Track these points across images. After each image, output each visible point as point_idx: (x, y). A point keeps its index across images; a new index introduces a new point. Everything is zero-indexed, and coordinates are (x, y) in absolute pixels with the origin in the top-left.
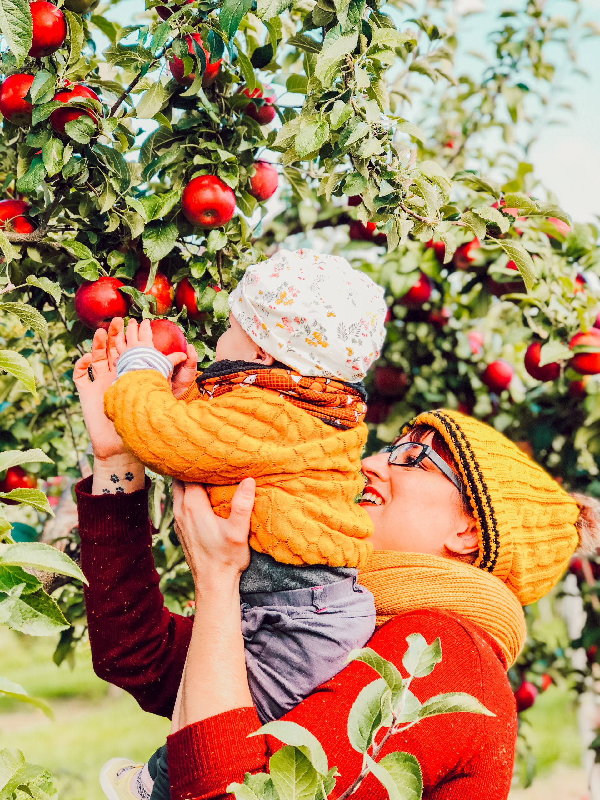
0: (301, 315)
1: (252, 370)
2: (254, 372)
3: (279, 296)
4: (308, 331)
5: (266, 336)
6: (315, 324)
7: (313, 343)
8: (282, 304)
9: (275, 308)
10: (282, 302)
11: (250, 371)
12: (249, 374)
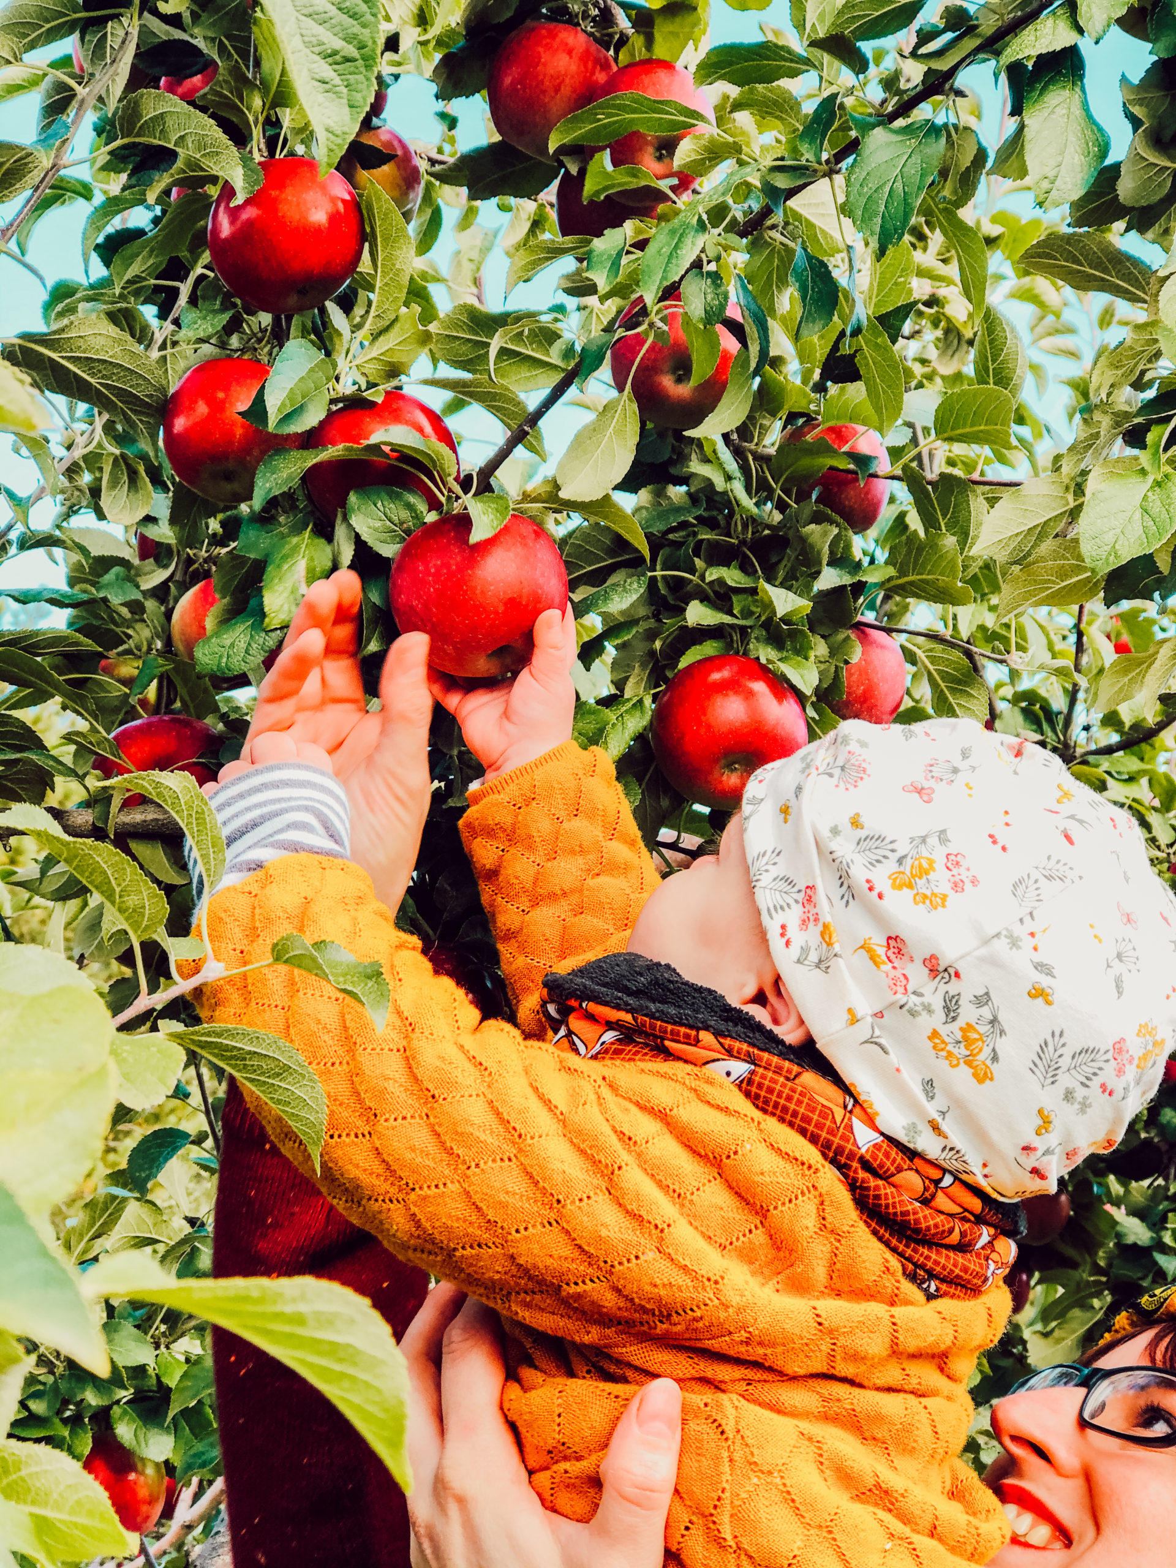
0: (948, 955)
1: (745, 1047)
2: (748, 1054)
3: (908, 862)
4: (951, 1009)
5: (821, 964)
6: (983, 1000)
7: (950, 1054)
8: (907, 893)
9: (880, 896)
10: (910, 886)
11: (737, 1045)
12: (730, 1052)
